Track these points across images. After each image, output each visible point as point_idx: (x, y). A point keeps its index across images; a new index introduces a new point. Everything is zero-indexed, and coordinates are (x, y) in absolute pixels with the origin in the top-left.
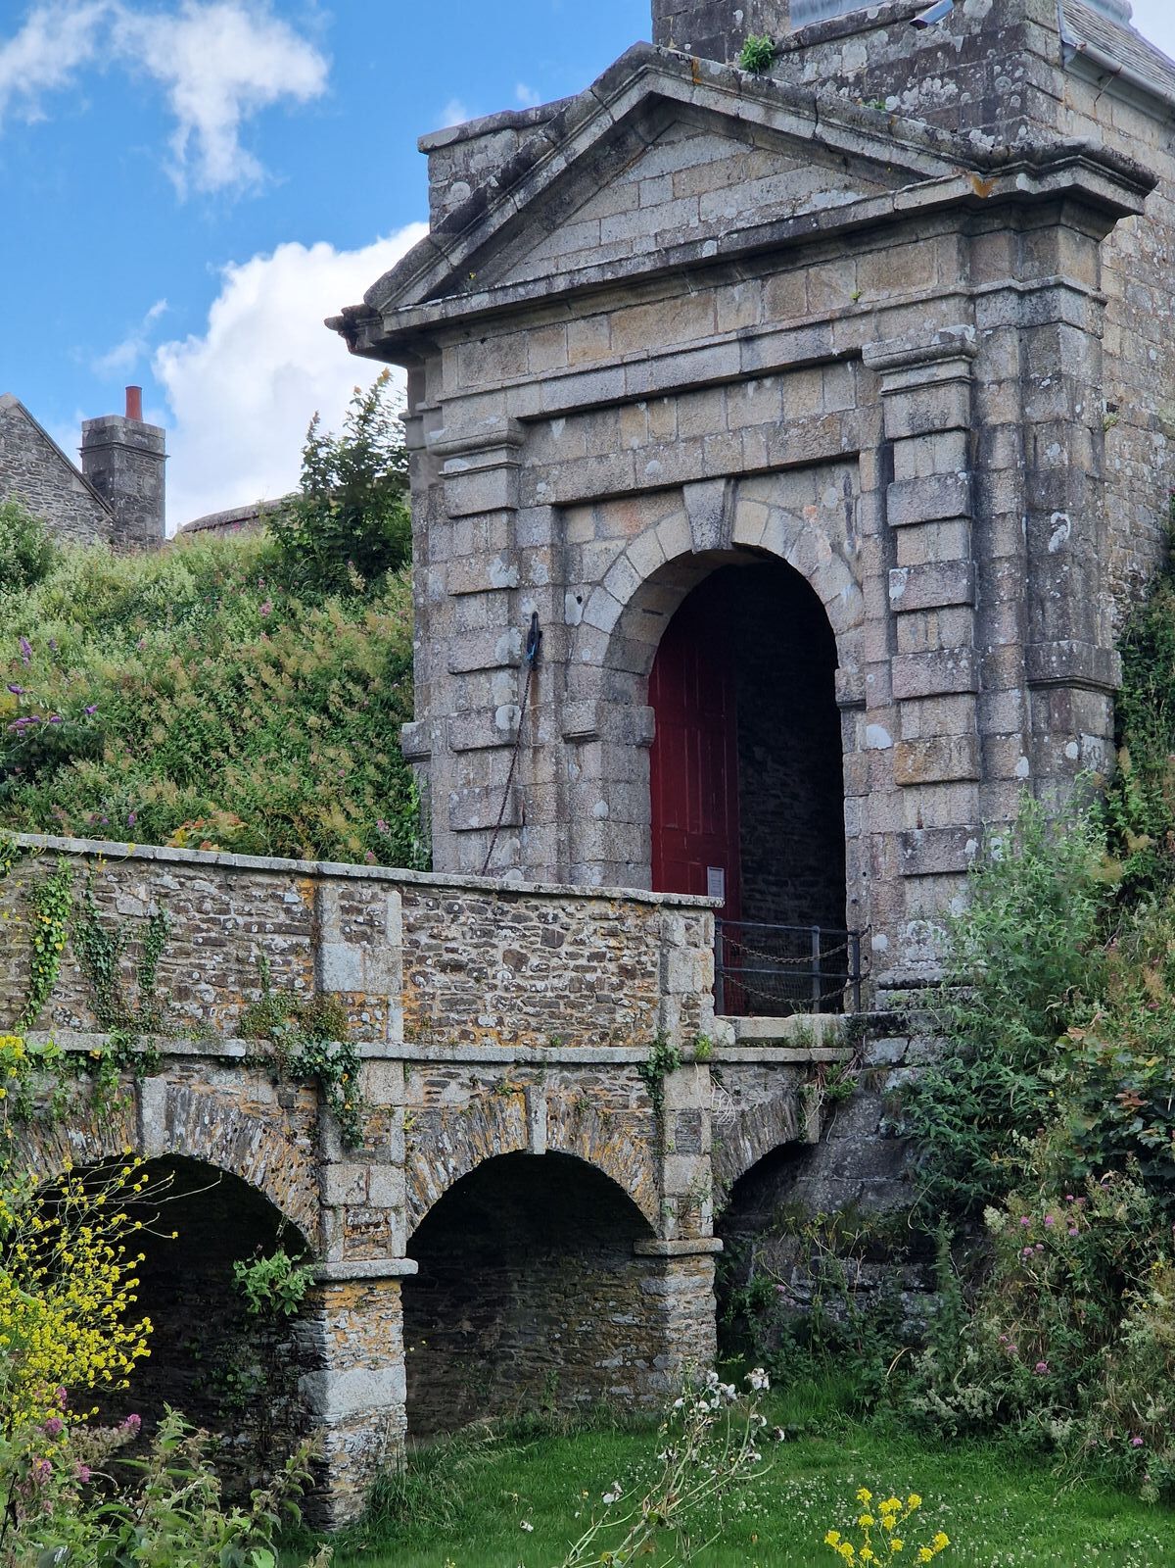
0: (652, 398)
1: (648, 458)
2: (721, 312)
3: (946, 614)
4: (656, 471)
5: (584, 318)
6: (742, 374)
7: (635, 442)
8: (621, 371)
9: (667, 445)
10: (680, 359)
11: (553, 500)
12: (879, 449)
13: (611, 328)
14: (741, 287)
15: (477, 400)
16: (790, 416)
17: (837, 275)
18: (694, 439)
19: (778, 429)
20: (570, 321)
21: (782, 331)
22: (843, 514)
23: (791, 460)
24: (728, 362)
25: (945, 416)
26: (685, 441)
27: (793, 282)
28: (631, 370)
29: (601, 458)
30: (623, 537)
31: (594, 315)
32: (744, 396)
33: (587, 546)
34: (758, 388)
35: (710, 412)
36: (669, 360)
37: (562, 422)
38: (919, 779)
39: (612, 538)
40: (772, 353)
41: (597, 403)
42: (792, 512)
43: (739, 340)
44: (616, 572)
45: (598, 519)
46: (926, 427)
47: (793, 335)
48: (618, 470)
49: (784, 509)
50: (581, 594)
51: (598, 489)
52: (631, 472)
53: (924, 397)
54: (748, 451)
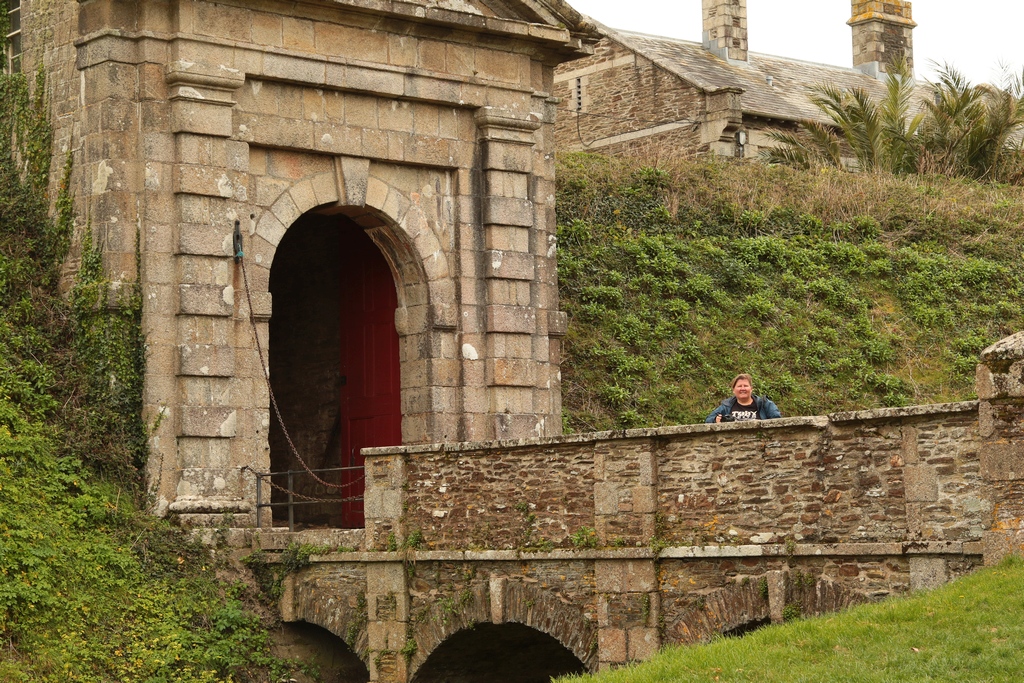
0: (328, 89)
1: (323, 131)
2: (392, 50)
3: (520, 283)
4: (327, 141)
5: (296, 17)
6: (403, 96)
7: (315, 117)
8: (323, 66)
9: (337, 125)
10: (365, 73)
11: (252, 140)
12: (472, 170)
13: (315, 32)
14: (405, 38)
15: (210, 47)
16: (418, 132)
17: (463, 54)
18: (356, 127)
19: (411, 138)
20: (285, 16)
21: (433, 78)
22: (436, 204)
23: (419, 161)
24: (396, 86)
25: (524, 165)
26: (349, 126)
27: (439, 49)
28: (330, 68)
29: (289, 120)
30: (287, 180)
31: (305, 18)
32: (390, 109)
33: (261, 179)
34: (399, 106)
35: (367, 112)
36: (357, 70)
37: (260, 84)
38: (509, 383)
39: (279, 178)
40: (424, 90)
41: (303, 82)
42: (404, 193)
43: (405, 74)
44: (282, 203)
45: (270, 162)
46: (513, 168)
47: (437, 83)
48: (301, 133)
49: (399, 190)
50: (254, 213)
51: (286, 142)
52: (311, 137)
53: (512, 148)
54: (391, 147)
